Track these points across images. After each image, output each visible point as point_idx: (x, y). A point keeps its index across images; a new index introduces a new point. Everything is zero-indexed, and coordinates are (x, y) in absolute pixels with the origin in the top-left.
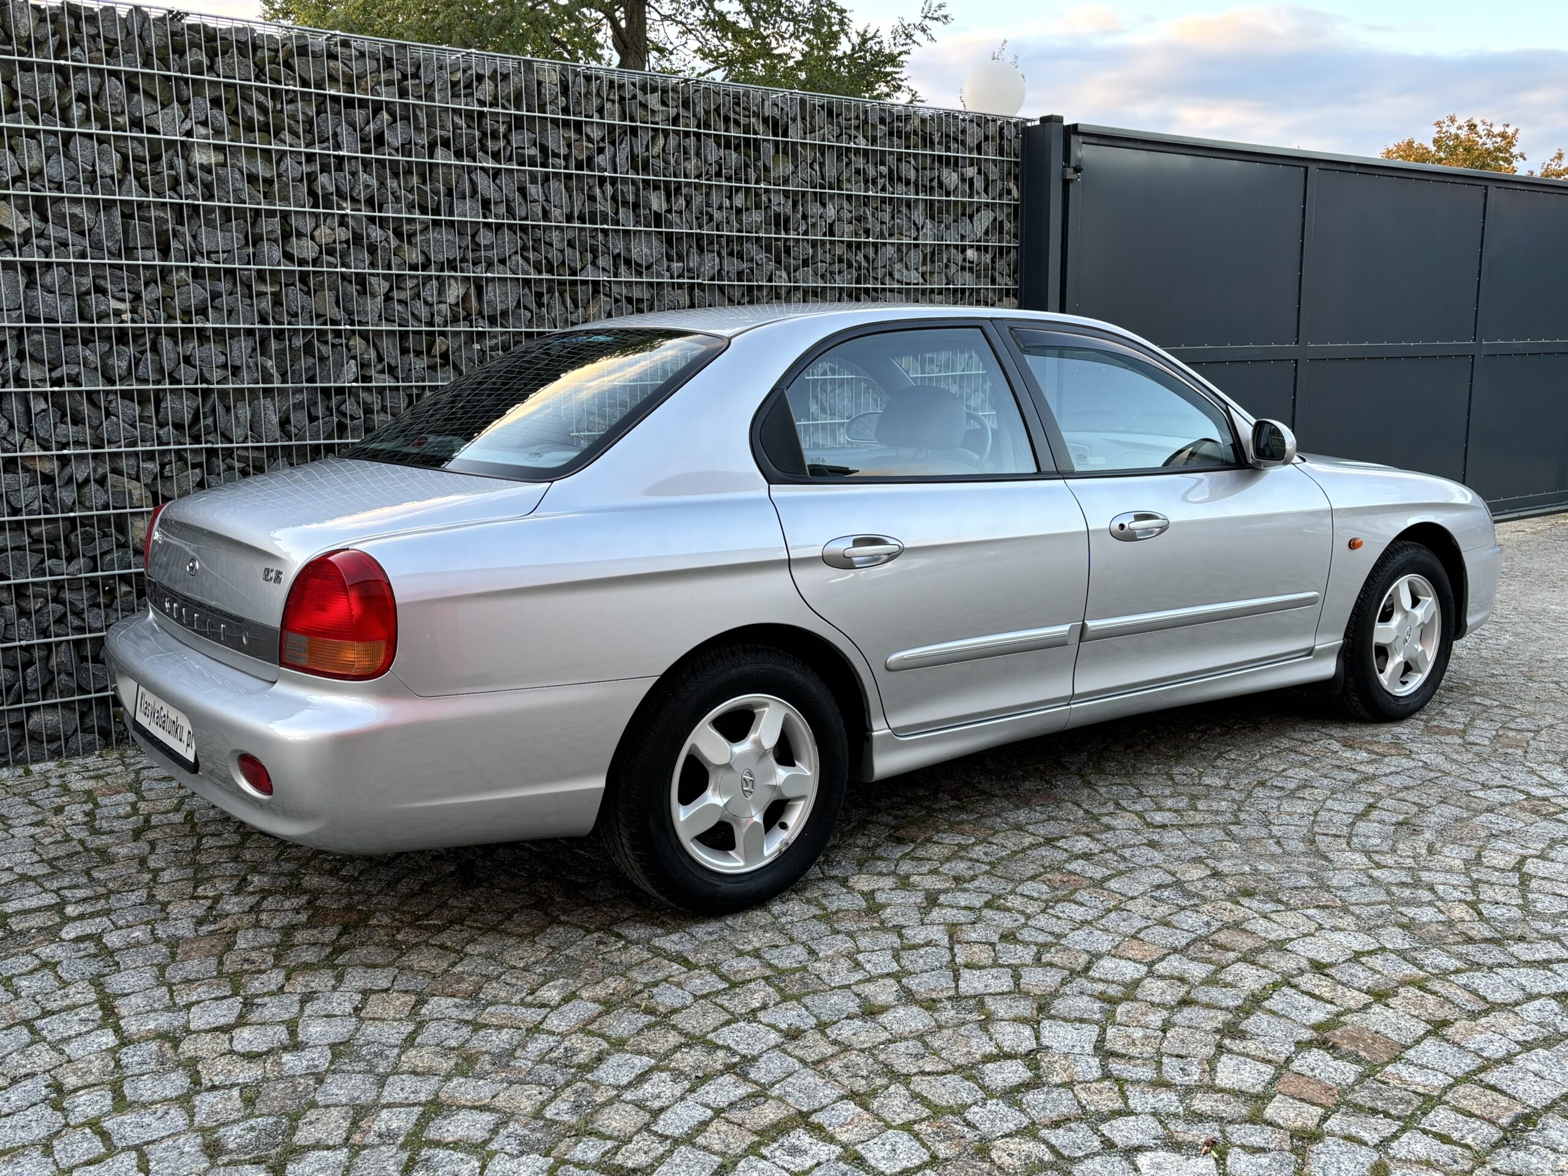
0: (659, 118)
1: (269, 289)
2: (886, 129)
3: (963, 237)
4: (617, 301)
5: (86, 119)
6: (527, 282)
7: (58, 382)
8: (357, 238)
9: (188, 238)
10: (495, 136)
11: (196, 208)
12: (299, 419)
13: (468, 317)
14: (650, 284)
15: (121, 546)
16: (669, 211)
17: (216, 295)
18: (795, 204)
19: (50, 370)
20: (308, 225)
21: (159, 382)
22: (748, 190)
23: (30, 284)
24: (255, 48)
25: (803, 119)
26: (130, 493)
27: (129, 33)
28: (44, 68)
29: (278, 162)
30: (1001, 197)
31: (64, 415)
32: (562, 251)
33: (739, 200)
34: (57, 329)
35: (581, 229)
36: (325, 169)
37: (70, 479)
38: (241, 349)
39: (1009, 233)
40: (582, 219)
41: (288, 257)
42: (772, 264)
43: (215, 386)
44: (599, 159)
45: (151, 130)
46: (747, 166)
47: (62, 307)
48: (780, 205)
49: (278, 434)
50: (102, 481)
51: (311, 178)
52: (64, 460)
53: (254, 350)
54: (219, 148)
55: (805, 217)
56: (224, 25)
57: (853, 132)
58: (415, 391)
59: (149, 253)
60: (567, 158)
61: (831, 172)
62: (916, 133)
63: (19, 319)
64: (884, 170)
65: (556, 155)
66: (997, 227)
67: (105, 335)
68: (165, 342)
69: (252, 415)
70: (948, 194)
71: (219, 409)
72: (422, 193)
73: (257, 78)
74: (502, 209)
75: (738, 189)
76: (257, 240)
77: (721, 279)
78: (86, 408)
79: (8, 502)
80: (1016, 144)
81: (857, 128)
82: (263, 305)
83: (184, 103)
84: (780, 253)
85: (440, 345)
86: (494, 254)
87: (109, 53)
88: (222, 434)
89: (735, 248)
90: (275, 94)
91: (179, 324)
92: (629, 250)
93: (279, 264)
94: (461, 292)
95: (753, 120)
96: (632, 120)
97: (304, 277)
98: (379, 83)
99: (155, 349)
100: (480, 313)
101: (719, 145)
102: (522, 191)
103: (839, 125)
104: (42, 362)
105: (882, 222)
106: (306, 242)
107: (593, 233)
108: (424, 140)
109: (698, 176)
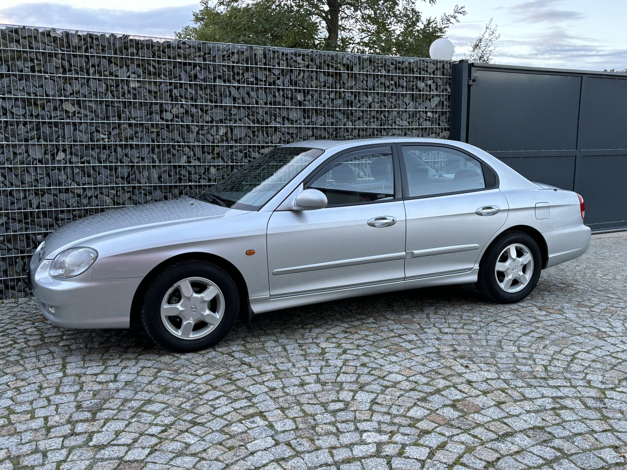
0: (301, 66)
1: (155, 130)
2: (393, 66)
3: (426, 108)
4: (283, 134)
5: (94, 73)
6: (249, 127)
7: (83, 163)
8: (187, 112)
9: (128, 113)
10: (238, 74)
11: (130, 102)
12: (165, 176)
13: (227, 140)
14: (297, 127)
16: (305, 100)
17: (136, 133)
18: (355, 96)
19: (81, 159)
20: (169, 108)
21: (116, 163)
22: (336, 92)
23: (75, 130)
24: (152, 46)
25: (360, 64)
26: (106, 201)
27: (109, 43)
28: (81, 56)
29: (159, 86)
30: (443, 92)
31: (85, 174)
32: (263, 116)
33: (332, 96)
34: (83, 145)
35: (270, 108)
36: (176, 88)
37: (86, 196)
38: (145, 152)
39: (446, 106)
40: (271, 104)
41: (162, 119)
42: (345, 120)
43: (136, 164)
44: (278, 82)
45: (116, 76)
46: (336, 82)
47: (85, 137)
48: (349, 97)
49: (157, 181)
50: (96, 197)
51: (171, 91)
52: (84, 189)
53: (149, 152)
54: (138, 81)
55: (359, 101)
56: (142, 39)
57: (380, 68)
58: (207, 167)
59: (114, 118)
60: (265, 81)
61: (370, 84)
62: (406, 68)
63: (71, 142)
64: (393, 82)
65: (261, 81)
66: (442, 104)
67: (98, 146)
68: (119, 149)
69: (148, 174)
70: (420, 91)
71: (137, 172)
72: (211, 96)
73: (153, 57)
74: (241, 101)
75: (332, 91)
76: (151, 113)
77: (324, 125)
78: (92, 172)
79: (66, 203)
80: (450, 71)
81: (382, 67)
82: (153, 136)
83: (128, 66)
84: (349, 115)
85: (217, 150)
86: (237, 117)
87: (103, 50)
88: (138, 181)
89: (331, 114)
90: (159, 62)
91: (124, 143)
92: (289, 115)
93: (159, 121)
94: (225, 131)
95: (339, 65)
96: (291, 67)
97: (168, 126)
98: (196, 57)
99: (115, 151)
100: (232, 139)
101: (325, 75)
102: (248, 94)
103: (374, 66)
104: (78, 156)
105: (391, 103)
106: (169, 114)
107: (275, 109)
108: (212, 76)
109: (316, 87)
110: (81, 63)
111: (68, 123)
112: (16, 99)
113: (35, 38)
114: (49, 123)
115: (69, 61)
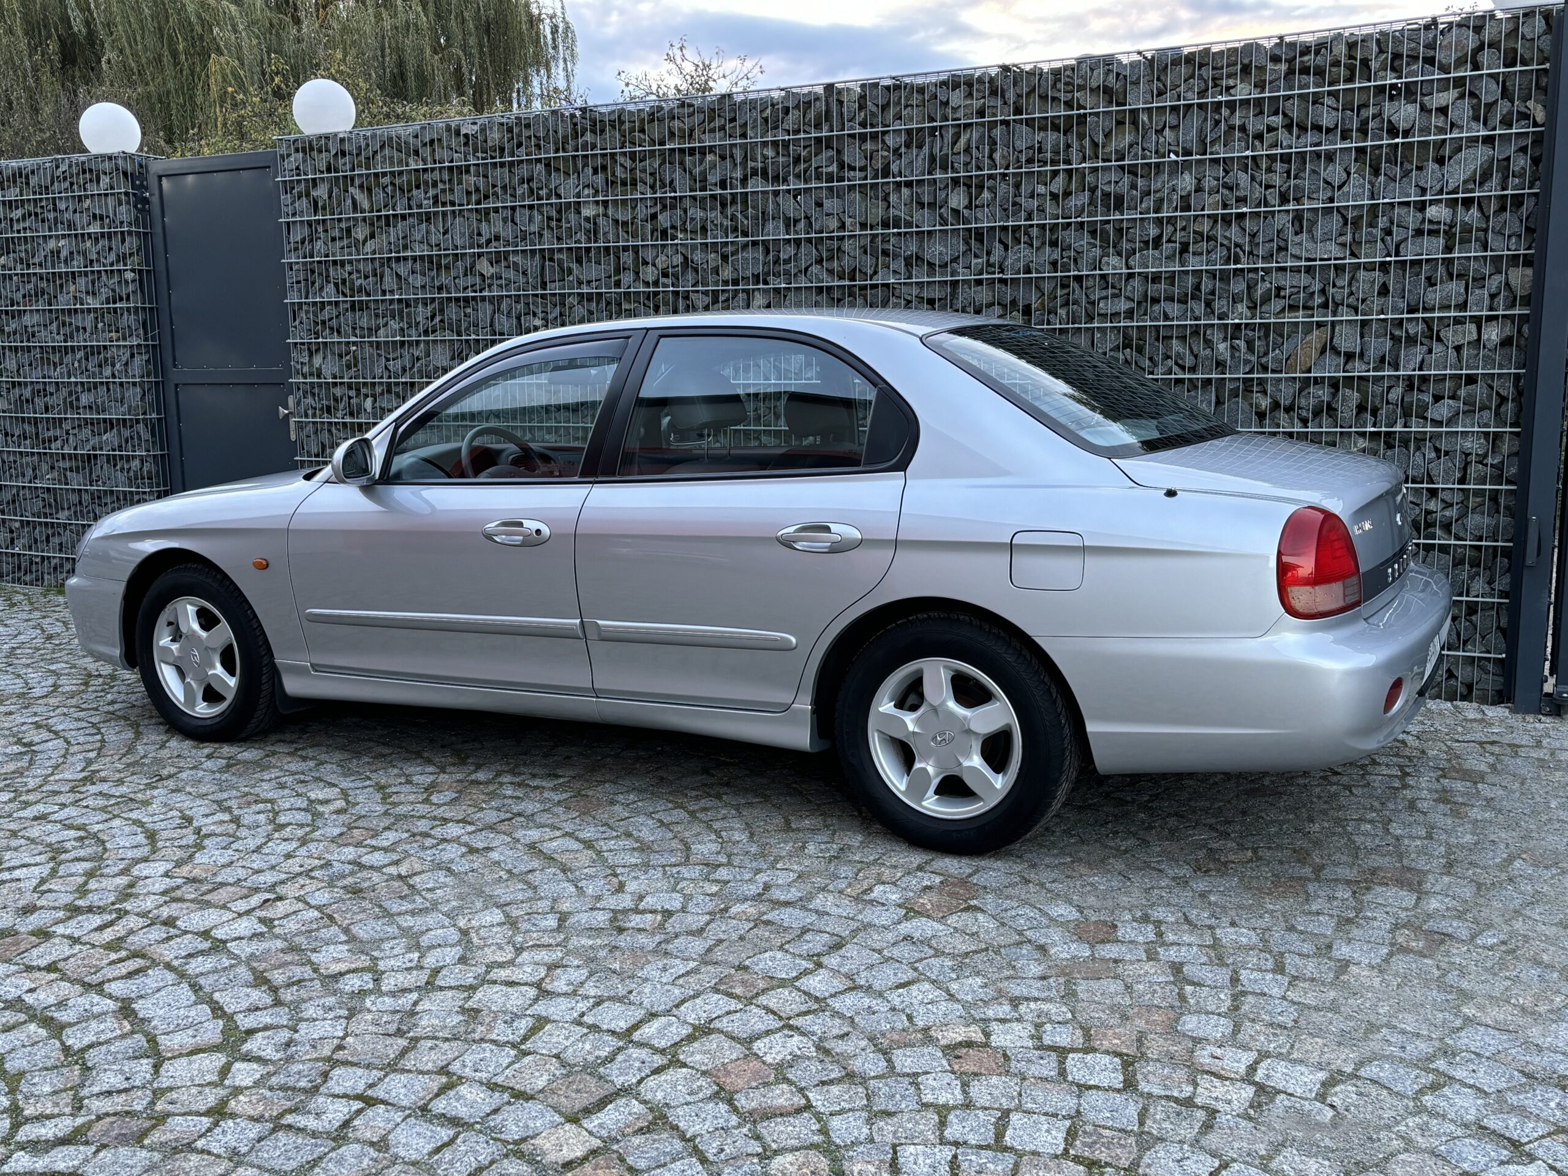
0: (961, 113)
2: (1283, 67)
3: (1424, 191)
4: (909, 302)
5: (523, 196)
6: (820, 290)
8: (685, 261)
9: (576, 271)
10: (798, 159)
11: (581, 249)
14: (944, 283)
16: (969, 207)
20: (649, 255)
22: (1069, 172)
24: (621, 123)
28: (503, 165)
29: (634, 208)
30: (1507, 124)
33: (1056, 185)
35: (874, 236)
36: (663, 209)
39: (1522, 175)
41: (638, 281)
42: (1098, 251)
44: (894, 167)
48: (1111, 182)
51: (654, 216)
54: (596, 203)
55: (1147, 193)
56: (602, 110)
57: (1224, 81)
59: (553, 285)
60: (862, 169)
62: (1336, 63)
65: (852, 168)
66: (1499, 168)
70: (1394, 135)
72: (735, 219)
73: (621, 146)
74: (802, 225)
75: (1054, 173)
77: (1028, 271)
80: (1546, 42)
81: (1233, 74)
83: (577, 173)
84: (1108, 237)
86: (793, 266)
87: (538, 146)
89: (1052, 237)
90: (633, 156)
92: (922, 251)
94: (764, 302)
96: (931, 120)
98: (704, 132)
101: (1032, 129)
102: (819, 205)
103: (1201, 77)
105: (1267, 187)
106: (650, 268)
107: (885, 239)
108: (739, 174)
109: (1007, 168)
110: (502, 179)
111: (483, 299)
112: (414, 259)
113: (439, 140)
114: (458, 299)
115: (485, 176)
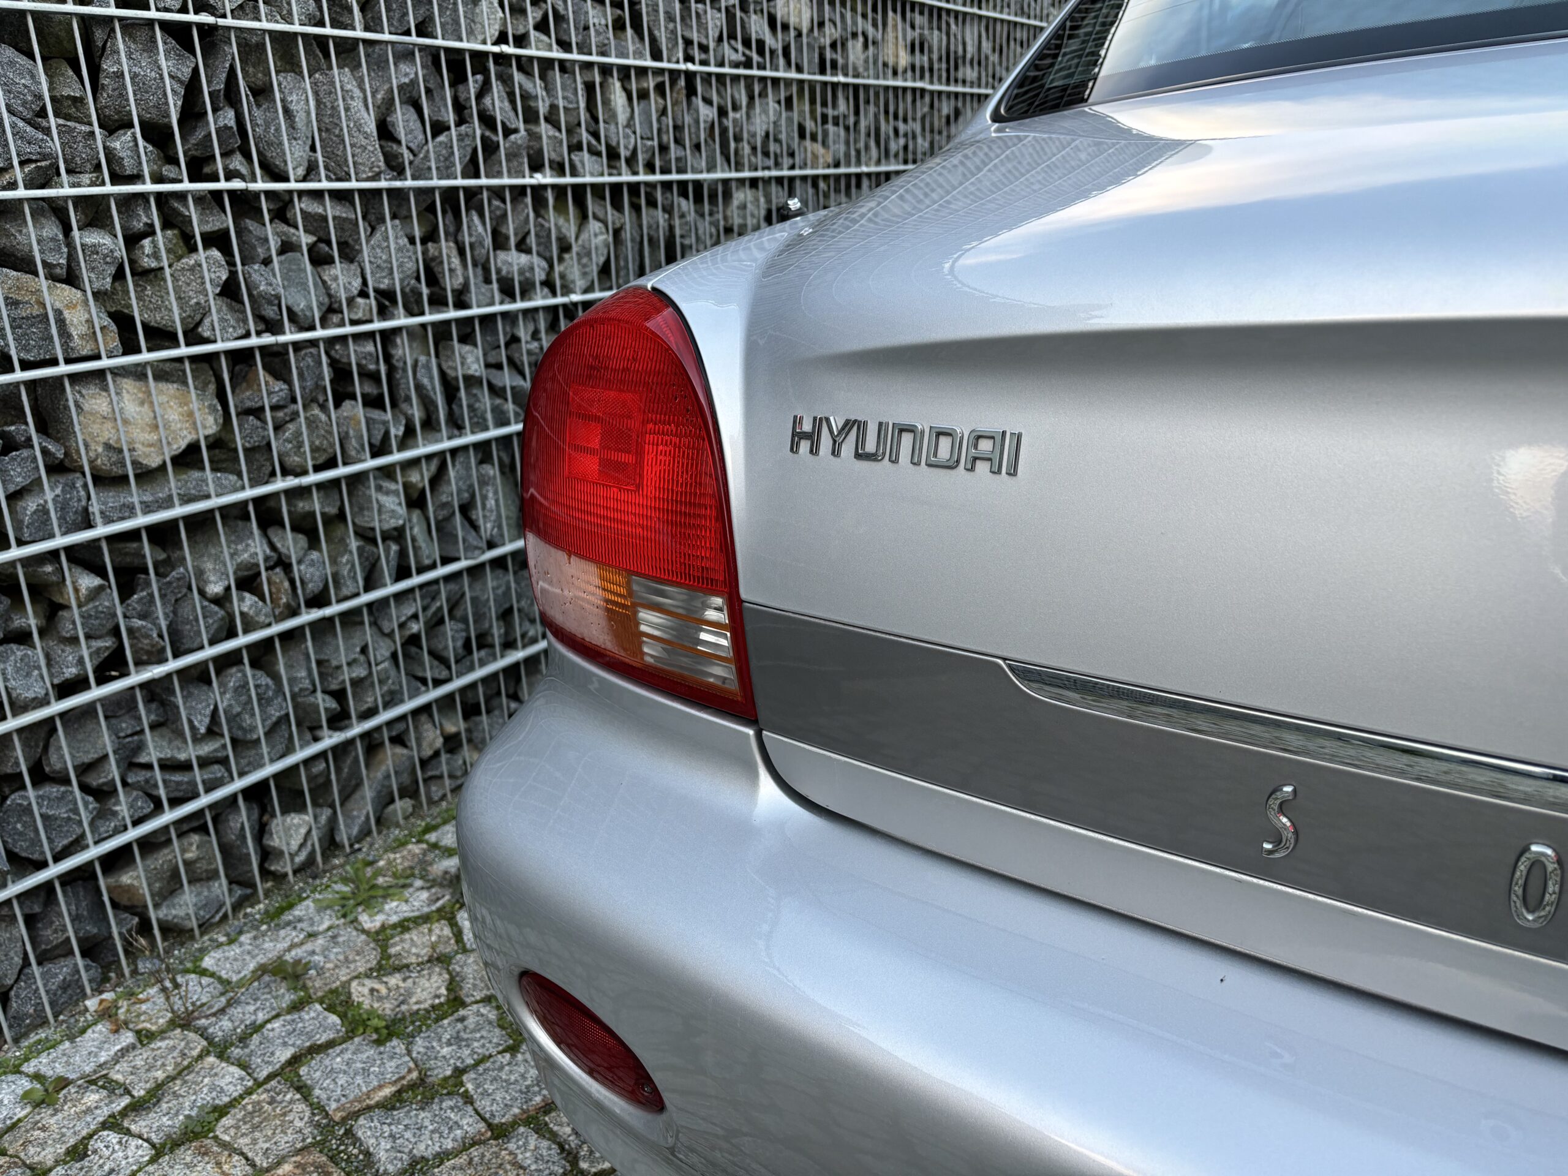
15: (56, 468)
26: (61, 322)
43: (229, 22)
49: (377, 159)
58: (597, 75)
69: (319, 103)
88: (262, 156)
